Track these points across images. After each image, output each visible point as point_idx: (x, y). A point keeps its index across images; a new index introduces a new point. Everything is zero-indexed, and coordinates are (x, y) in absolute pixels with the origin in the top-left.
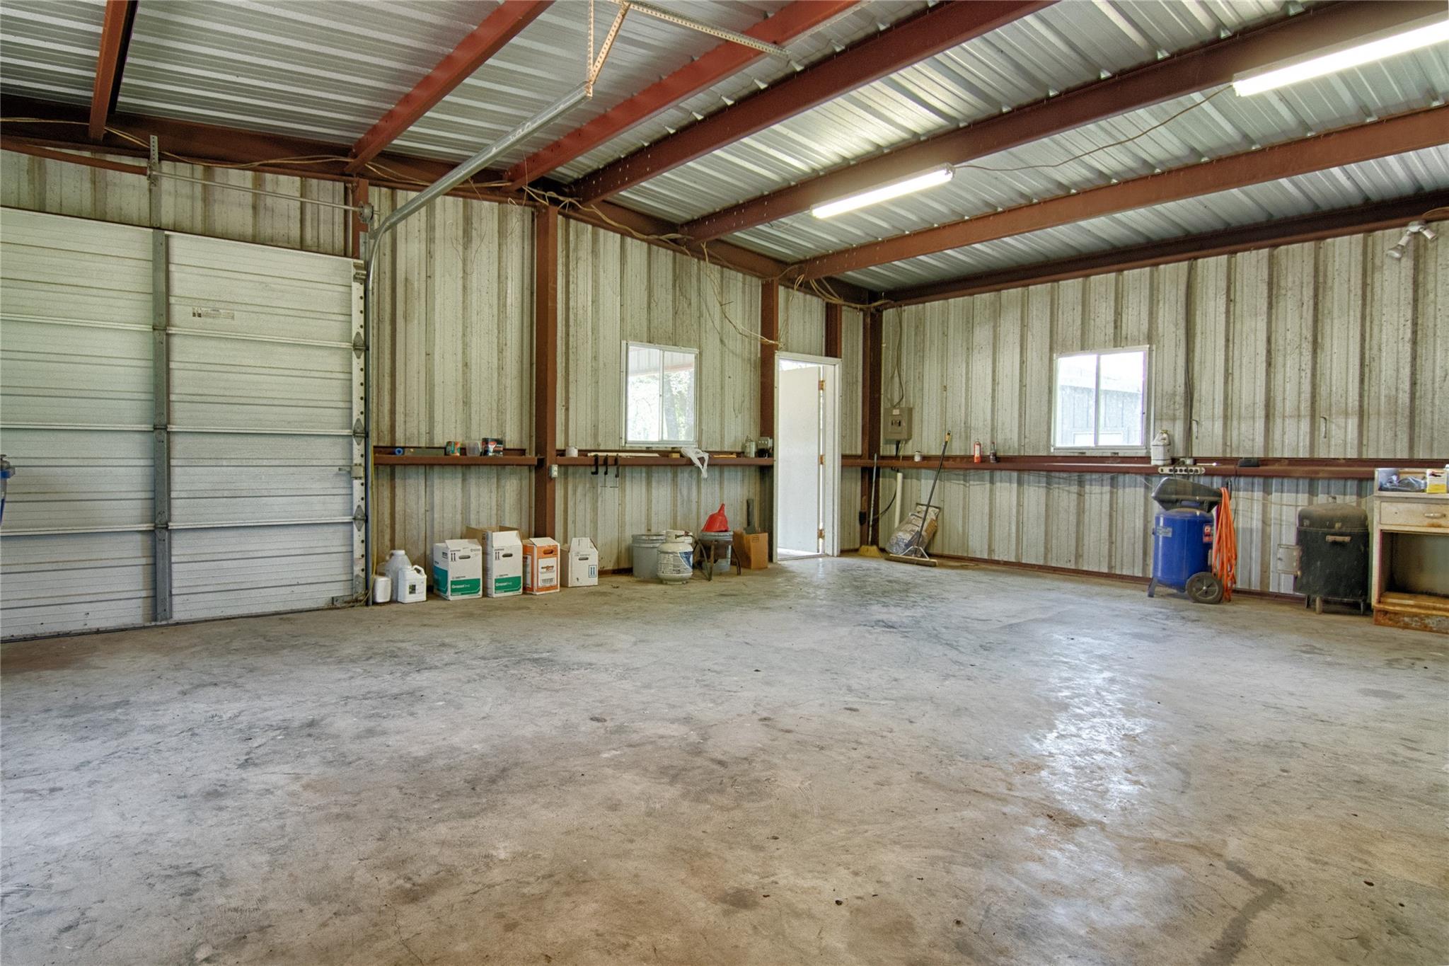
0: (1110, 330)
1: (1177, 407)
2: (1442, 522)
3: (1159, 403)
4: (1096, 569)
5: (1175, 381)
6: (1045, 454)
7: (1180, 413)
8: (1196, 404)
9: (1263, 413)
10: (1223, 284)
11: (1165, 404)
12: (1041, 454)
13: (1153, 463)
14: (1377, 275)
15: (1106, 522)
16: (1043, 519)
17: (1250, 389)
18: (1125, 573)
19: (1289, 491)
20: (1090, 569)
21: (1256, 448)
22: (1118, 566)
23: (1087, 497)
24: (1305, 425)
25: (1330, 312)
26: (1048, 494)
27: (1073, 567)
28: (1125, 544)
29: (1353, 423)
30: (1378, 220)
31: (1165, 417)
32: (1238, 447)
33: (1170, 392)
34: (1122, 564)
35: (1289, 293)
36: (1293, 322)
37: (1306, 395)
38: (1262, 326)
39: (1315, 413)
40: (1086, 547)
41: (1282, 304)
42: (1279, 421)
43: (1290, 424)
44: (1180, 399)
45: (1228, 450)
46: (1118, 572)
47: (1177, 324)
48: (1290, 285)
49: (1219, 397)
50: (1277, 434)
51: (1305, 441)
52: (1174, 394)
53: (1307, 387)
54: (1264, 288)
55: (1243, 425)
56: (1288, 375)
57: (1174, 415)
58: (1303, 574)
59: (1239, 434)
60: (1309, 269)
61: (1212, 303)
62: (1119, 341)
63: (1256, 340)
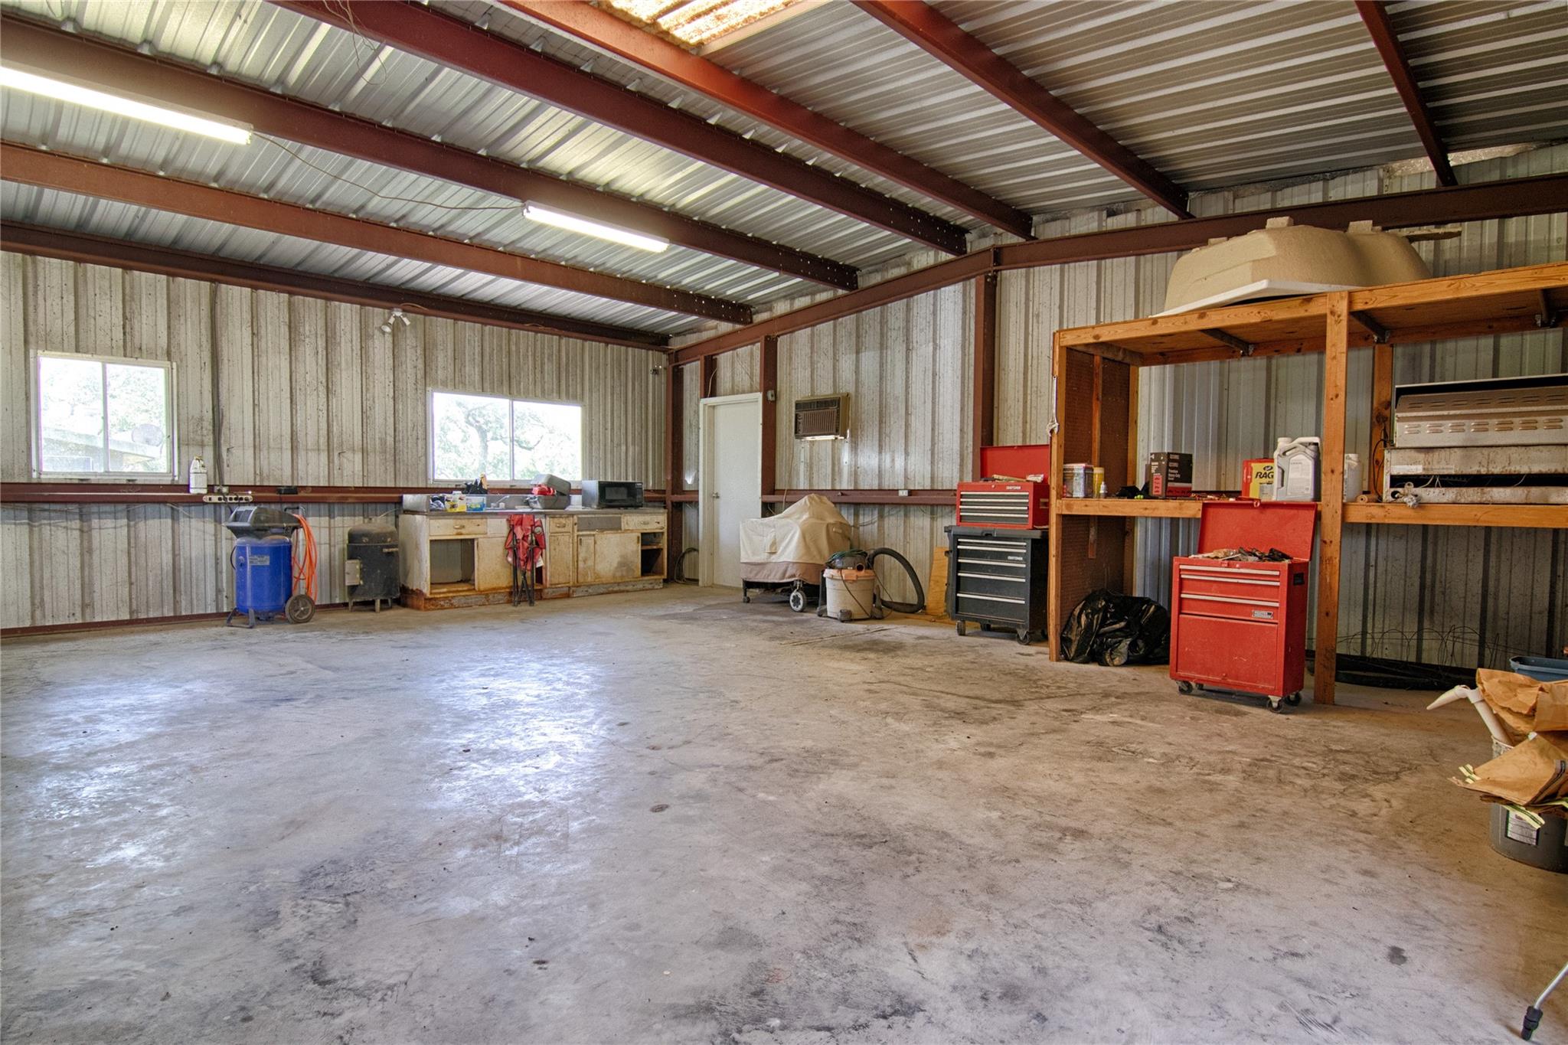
0: (118, 334)
1: (205, 432)
2: (463, 531)
3: (183, 426)
4: (113, 618)
5: (202, 406)
6: (24, 480)
7: (209, 439)
8: (224, 430)
9: (289, 446)
10: (247, 316)
11: (191, 428)
12: (17, 481)
13: (193, 491)
14: (370, 343)
15: (123, 561)
16: (27, 567)
17: (277, 422)
18: (151, 615)
19: (313, 516)
20: (105, 620)
21: (285, 478)
22: (143, 608)
23: (95, 533)
24: (324, 457)
25: (339, 364)
26: (31, 532)
27: (80, 621)
28: (150, 583)
29: (358, 457)
30: (371, 297)
31: (191, 442)
32: (268, 476)
33: (197, 416)
34: (148, 606)
35: (307, 340)
36: (311, 365)
37: (324, 432)
38: (285, 364)
39: (331, 447)
40: (96, 595)
41: (302, 348)
42: (302, 453)
43: (313, 456)
44: (208, 425)
45: (258, 479)
46: (142, 616)
47: (201, 346)
48: (307, 333)
49: (249, 427)
50: (301, 466)
51: (324, 471)
52: (201, 419)
53: (324, 425)
54: (285, 330)
55: (272, 456)
56: (309, 412)
57: (202, 441)
58: (365, 582)
59: (269, 464)
60: (321, 323)
61: (238, 332)
62: (130, 350)
63: (280, 377)
